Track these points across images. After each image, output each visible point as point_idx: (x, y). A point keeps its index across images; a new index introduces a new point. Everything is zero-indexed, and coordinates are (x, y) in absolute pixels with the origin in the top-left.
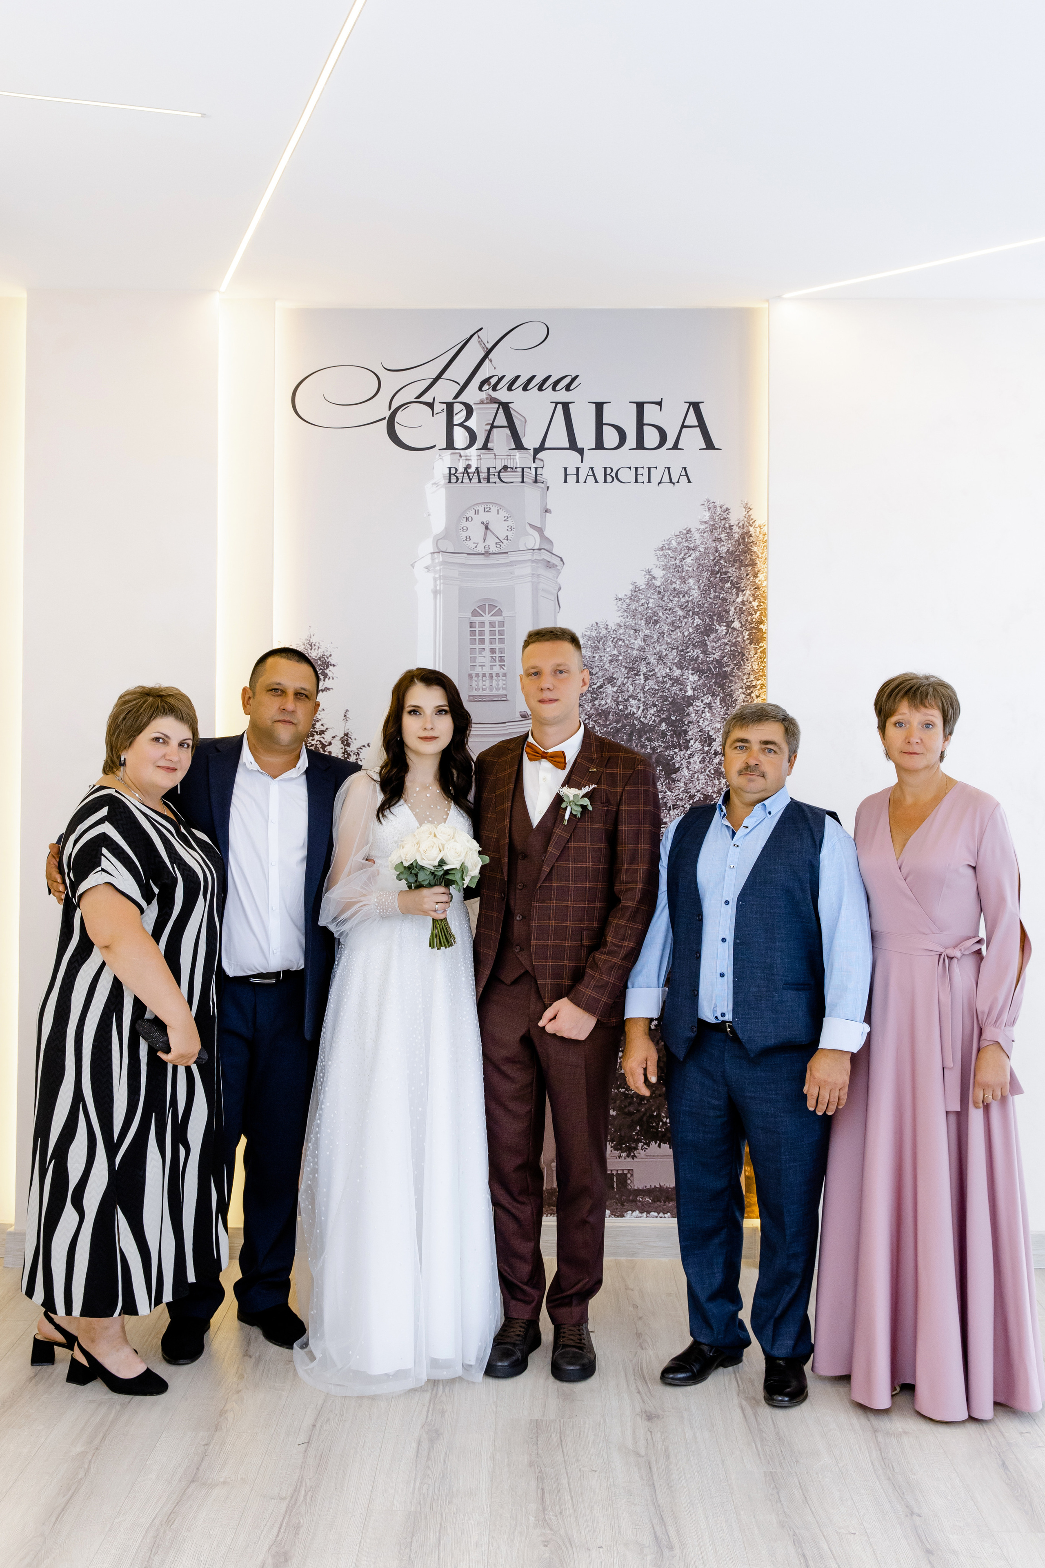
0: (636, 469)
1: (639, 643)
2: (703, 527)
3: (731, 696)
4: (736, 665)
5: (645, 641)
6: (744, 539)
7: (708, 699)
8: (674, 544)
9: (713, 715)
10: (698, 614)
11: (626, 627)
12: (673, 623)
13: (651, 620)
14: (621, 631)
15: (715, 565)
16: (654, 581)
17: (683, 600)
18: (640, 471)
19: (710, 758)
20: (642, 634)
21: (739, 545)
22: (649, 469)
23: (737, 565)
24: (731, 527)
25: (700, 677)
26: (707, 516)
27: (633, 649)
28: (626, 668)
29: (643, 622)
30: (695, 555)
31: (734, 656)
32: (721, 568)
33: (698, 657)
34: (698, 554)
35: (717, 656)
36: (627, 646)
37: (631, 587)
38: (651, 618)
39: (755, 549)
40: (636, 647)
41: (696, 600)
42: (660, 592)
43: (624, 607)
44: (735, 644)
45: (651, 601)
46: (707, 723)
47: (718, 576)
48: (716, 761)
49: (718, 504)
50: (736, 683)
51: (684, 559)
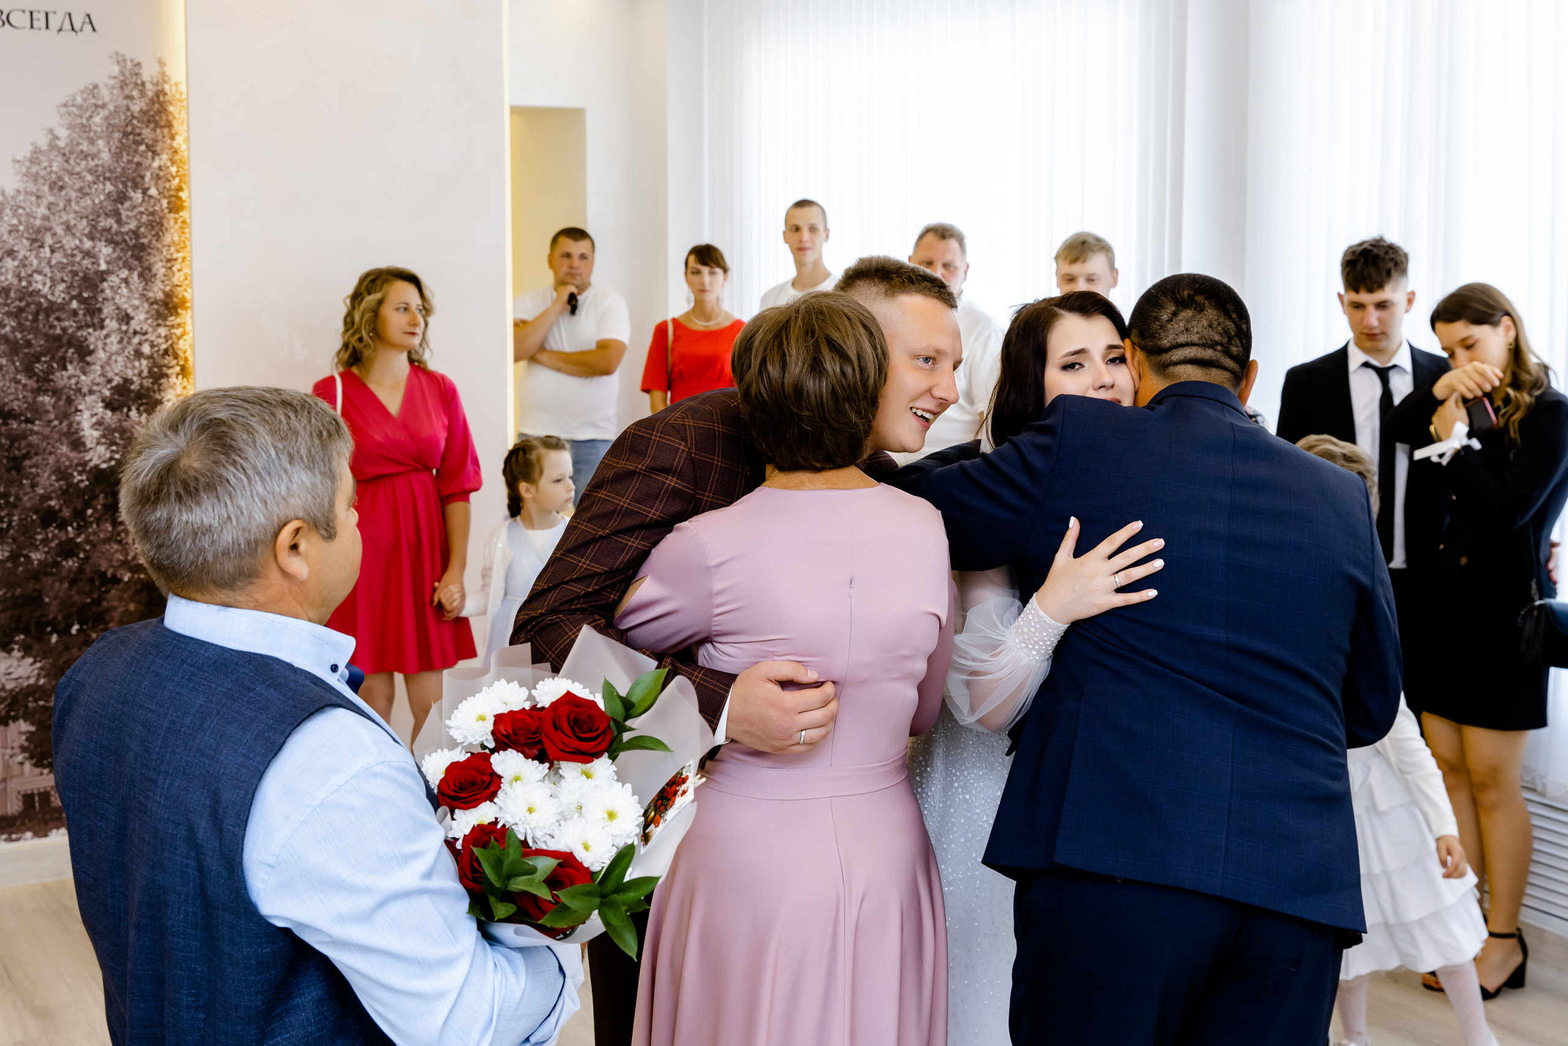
0: (31, 13)
1: (42, 211)
2: (112, 82)
3: (150, 270)
4: (154, 236)
5: (49, 209)
6: (158, 97)
7: (124, 273)
8: (79, 100)
9: (130, 290)
10: (109, 179)
11: (27, 193)
12: (81, 189)
13: (57, 186)
14: (21, 197)
15: (127, 125)
16: (57, 142)
17: (92, 164)
18: (35, 15)
19: (129, 338)
20: (45, 202)
21: (153, 103)
22: (47, 14)
23: (152, 126)
24: (143, 84)
25: (114, 250)
26: (115, 70)
27: (35, 218)
28: (28, 239)
29: (46, 188)
30: (104, 113)
31: (152, 226)
32: (133, 129)
33: (111, 227)
34: (107, 112)
35: (133, 225)
36: (28, 215)
37: (30, 148)
38: (55, 183)
39: (171, 109)
40: (39, 215)
41: (106, 165)
42: (64, 155)
43: (24, 170)
44: (153, 214)
45: (55, 164)
46: (123, 300)
47: (131, 137)
48: (136, 340)
49: (128, 57)
50: (155, 256)
51: (91, 117)
